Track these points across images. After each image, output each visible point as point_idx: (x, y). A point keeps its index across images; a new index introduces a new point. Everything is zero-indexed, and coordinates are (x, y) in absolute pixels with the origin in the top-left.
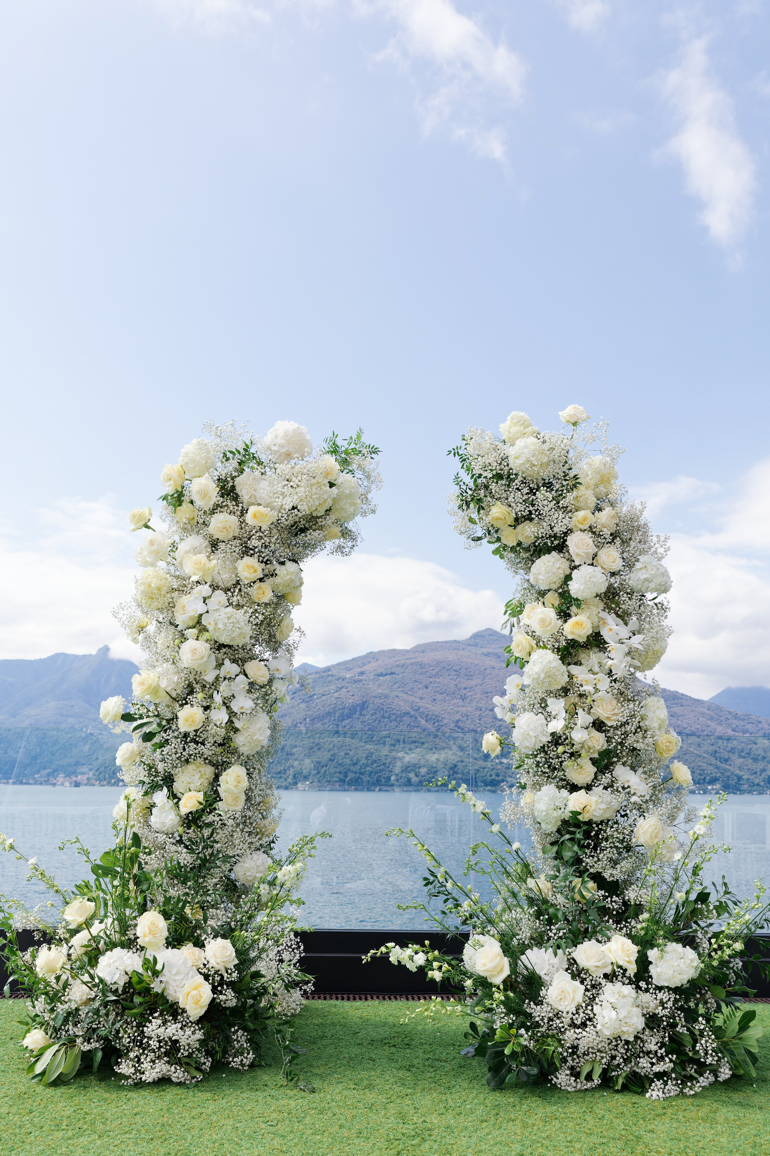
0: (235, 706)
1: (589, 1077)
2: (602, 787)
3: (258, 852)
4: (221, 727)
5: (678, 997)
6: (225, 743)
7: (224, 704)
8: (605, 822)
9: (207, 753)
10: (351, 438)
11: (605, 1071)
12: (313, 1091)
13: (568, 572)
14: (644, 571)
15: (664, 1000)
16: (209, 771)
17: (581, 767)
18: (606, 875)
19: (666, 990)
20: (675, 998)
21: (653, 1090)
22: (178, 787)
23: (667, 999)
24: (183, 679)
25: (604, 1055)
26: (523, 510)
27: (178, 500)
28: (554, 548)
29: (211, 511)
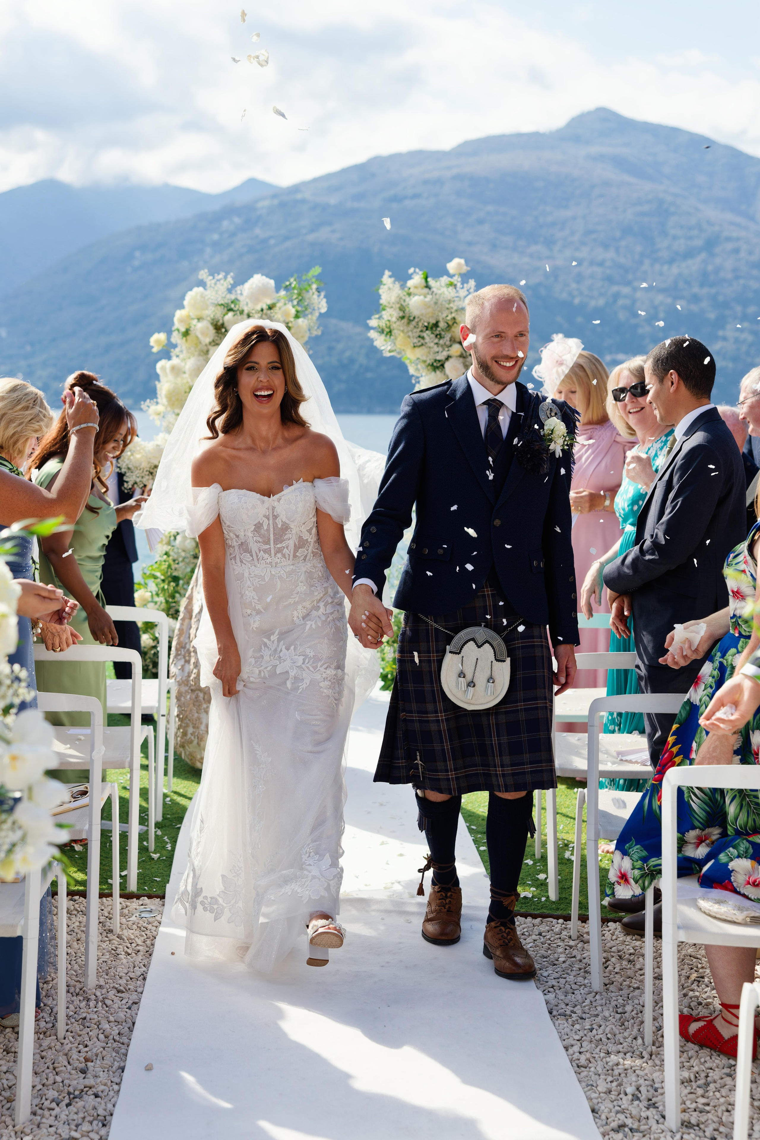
27: (186, 333)
28: (437, 368)
29: (210, 343)
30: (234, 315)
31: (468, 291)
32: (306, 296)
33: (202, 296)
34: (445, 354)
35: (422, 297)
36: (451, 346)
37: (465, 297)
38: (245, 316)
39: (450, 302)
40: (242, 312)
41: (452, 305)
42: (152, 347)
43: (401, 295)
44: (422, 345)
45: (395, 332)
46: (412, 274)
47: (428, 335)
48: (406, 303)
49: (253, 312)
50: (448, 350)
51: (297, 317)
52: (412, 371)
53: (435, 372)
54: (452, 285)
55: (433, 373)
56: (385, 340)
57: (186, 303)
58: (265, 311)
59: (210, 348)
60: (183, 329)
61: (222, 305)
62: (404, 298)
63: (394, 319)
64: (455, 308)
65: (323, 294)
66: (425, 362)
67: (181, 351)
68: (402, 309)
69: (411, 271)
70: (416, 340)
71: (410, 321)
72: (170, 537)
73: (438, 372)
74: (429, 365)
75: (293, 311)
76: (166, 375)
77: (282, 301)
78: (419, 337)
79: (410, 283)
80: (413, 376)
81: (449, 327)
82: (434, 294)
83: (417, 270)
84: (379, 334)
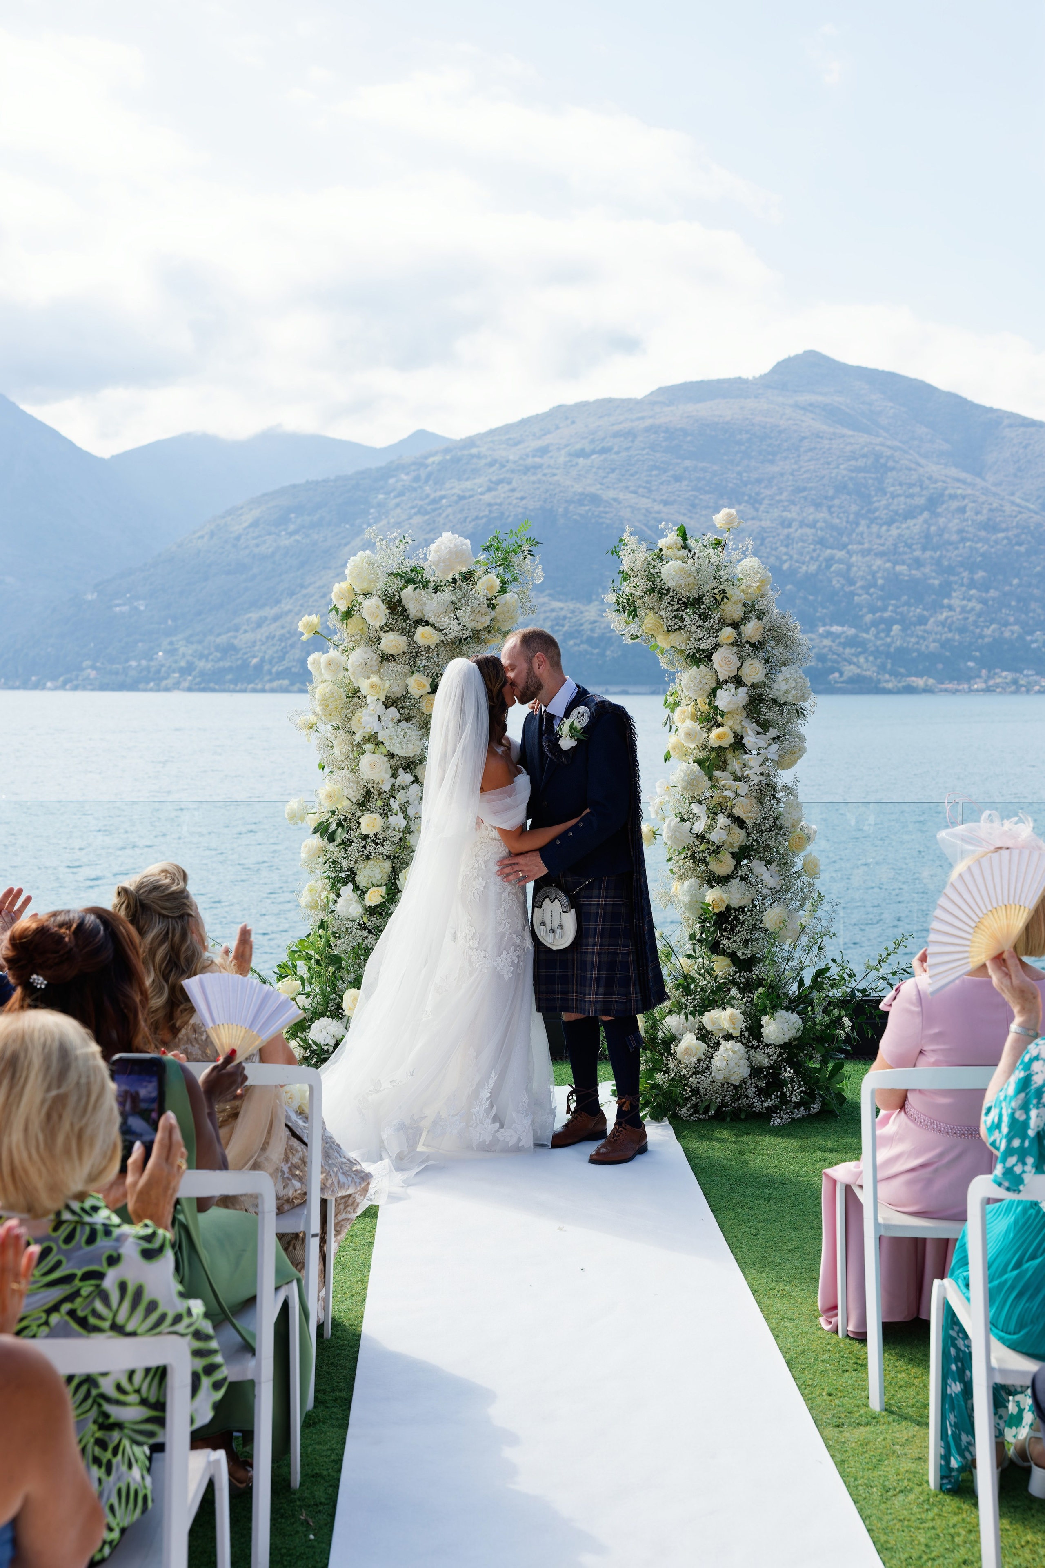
0: (411, 812)
1: (706, 1111)
2: (737, 879)
4: (399, 831)
5: (781, 1051)
7: (401, 810)
8: (742, 908)
9: (385, 852)
11: (719, 1107)
16: (387, 865)
17: (721, 862)
18: (739, 954)
19: (772, 1046)
22: (361, 879)
23: (772, 1053)
24: (362, 787)
25: (717, 1095)
27: (348, 614)
28: (700, 660)
29: (381, 628)
30: (415, 589)
31: (743, 552)
32: (517, 560)
33: (371, 563)
34: (712, 641)
35: (679, 562)
36: (720, 629)
37: (739, 561)
38: (431, 590)
39: (718, 568)
40: (425, 585)
41: (721, 573)
42: (302, 634)
43: (650, 559)
44: (680, 628)
45: (640, 612)
46: (663, 530)
47: (689, 616)
48: (656, 570)
49: (443, 584)
50: (717, 636)
51: (503, 590)
52: (664, 664)
53: (698, 668)
54: (718, 544)
55: (695, 667)
56: (627, 622)
57: (347, 572)
58: (459, 582)
59: (382, 634)
60: (343, 608)
61: (398, 574)
62: (653, 563)
63: (639, 593)
64: (725, 578)
65: (538, 558)
66: (682, 651)
67: (342, 640)
68: (651, 577)
69: (663, 525)
70: (670, 622)
71: (661, 596)
72: (328, 902)
73: (702, 667)
74: (688, 656)
75: (498, 582)
76: (321, 674)
77: (483, 568)
78: (675, 617)
79: (662, 543)
80: (666, 671)
81: (718, 603)
82: (696, 557)
83: (671, 525)
84: (617, 614)
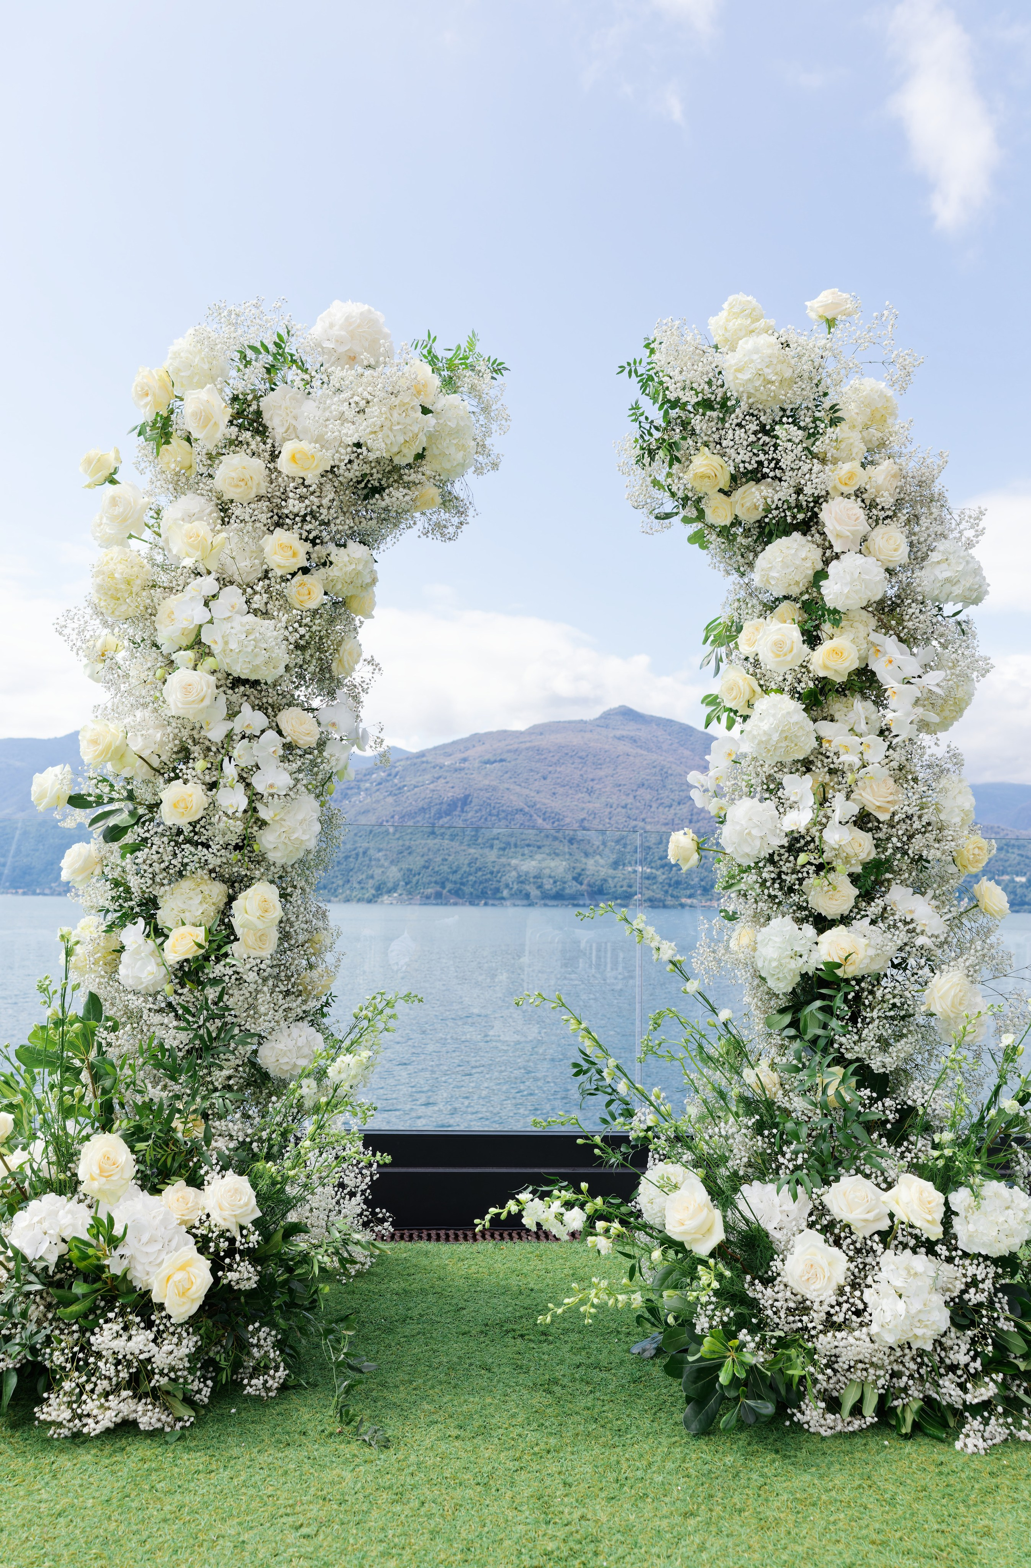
0: (260, 783)
1: (857, 1410)
2: (867, 920)
3: (300, 1024)
4: (237, 819)
5: (1000, 1271)
6: (244, 844)
7: (242, 779)
8: (870, 978)
9: (214, 861)
10: (459, 347)
11: (882, 1399)
12: (386, 1444)
13: (820, 566)
14: (944, 566)
15: (979, 1278)
16: (218, 891)
17: (835, 888)
18: (873, 1064)
19: (981, 1259)
20: (996, 1273)
21: (967, 1436)
22: (163, 917)
23: (983, 1276)
24: (171, 736)
25: (882, 1373)
26: (748, 460)
29: (219, 447)
